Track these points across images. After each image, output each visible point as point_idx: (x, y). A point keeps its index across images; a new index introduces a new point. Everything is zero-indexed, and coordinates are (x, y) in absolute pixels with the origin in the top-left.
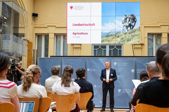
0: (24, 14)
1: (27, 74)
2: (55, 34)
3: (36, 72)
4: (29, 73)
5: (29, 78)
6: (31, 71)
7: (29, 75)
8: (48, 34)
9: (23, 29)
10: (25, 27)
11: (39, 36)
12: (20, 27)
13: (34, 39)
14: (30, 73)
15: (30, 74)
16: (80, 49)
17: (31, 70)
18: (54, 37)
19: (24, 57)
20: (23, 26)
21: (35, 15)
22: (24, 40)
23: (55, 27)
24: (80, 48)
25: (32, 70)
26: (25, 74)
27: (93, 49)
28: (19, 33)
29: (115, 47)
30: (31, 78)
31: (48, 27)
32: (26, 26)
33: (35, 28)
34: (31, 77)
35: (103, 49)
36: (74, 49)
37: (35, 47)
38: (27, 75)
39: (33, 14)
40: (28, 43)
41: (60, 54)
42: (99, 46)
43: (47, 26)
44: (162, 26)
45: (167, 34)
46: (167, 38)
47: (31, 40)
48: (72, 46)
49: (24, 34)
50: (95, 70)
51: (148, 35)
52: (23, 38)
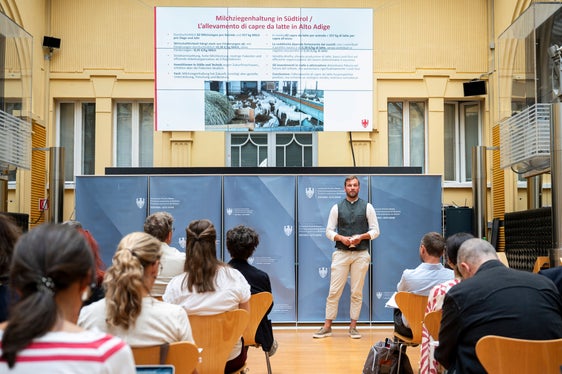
0: (20, 39)
1: (124, 267)
2: (113, 100)
3: (150, 259)
4: (129, 266)
5: (133, 284)
6: (135, 258)
7: (131, 270)
8: (94, 99)
9: (18, 84)
10: (24, 79)
11: (64, 106)
12: (9, 80)
13: (51, 114)
14: (132, 263)
15: (132, 267)
16: (189, 144)
17: (134, 254)
18: (110, 110)
19: (22, 172)
20: (17, 76)
21: (51, 43)
22: (21, 118)
23: (113, 79)
24: (192, 142)
25: (137, 253)
26: (118, 268)
27: (230, 145)
28: (5, 96)
29: (294, 137)
30: (136, 282)
31: (94, 79)
32: (27, 76)
33: (53, 84)
34: (135, 277)
35: (258, 146)
36: (173, 144)
37: (53, 140)
38: (123, 271)
39: (45, 37)
40: (34, 129)
41: (131, 160)
42: (247, 135)
43: (88, 77)
44: (427, 79)
45: (442, 100)
46: (443, 114)
47: (42, 118)
48: (167, 135)
49: (21, 99)
50: (249, 212)
51: (388, 103)
52: (16, 113)
